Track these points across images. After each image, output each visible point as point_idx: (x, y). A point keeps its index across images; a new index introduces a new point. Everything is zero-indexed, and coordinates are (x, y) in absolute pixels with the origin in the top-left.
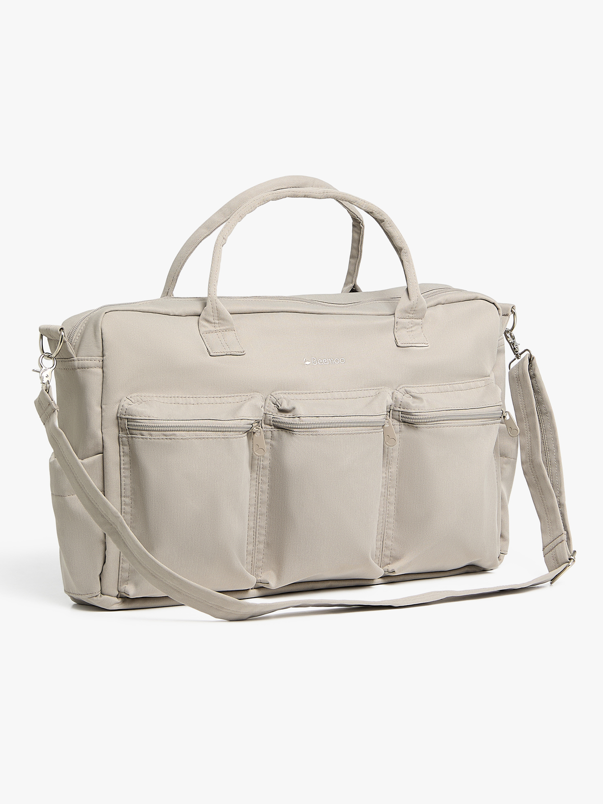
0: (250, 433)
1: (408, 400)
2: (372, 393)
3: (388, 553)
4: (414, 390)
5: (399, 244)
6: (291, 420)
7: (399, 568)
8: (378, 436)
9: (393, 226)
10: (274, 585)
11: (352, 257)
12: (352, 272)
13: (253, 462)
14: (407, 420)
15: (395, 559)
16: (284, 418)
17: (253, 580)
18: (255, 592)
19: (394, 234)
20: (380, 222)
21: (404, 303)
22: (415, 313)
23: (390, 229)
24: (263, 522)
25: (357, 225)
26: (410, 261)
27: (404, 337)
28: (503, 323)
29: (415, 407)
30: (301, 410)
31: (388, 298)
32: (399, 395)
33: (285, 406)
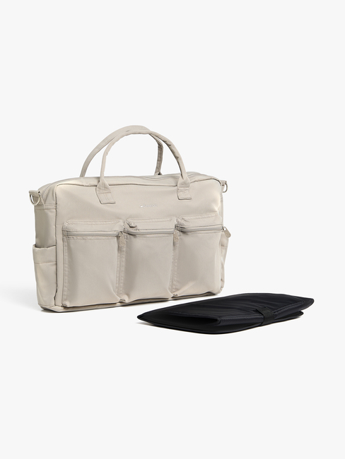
0: (118, 237)
1: (183, 222)
2: (169, 219)
3: (174, 287)
4: (186, 218)
5: (177, 155)
6: (135, 231)
7: (179, 293)
8: (171, 238)
9: (174, 147)
10: (127, 301)
11: (158, 160)
12: (159, 167)
13: (119, 249)
14: (183, 231)
15: (177, 290)
16: (132, 230)
17: (119, 299)
18: (119, 304)
19: (175, 151)
20: (168, 145)
21: (180, 180)
22: (185, 185)
23: (173, 149)
24: (123, 274)
25: (160, 147)
26: (182, 163)
27: (182, 195)
28: (223, 189)
29: (188, 226)
30: (139, 227)
31: (173, 176)
32: (179, 220)
33: (133, 225)
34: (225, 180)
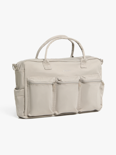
0: (53, 85)
2: (76, 77)
3: (79, 108)
4: (84, 76)
5: (82, 48)
6: (60, 82)
7: (81, 111)
8: (77, 85)
9: (81, 45)
10: (57, 114)
11: (72, 51)
12: (72, 54)
13: (53, 90)
14: (83, 82)
15: (80, 109)
16: (59, 82)
17: (53, 113)
18: (54, 115)
19: (81, 46)
20: (78, 44)
21: (82, 59)
22: (85, 61)
23: (80, 45)
24: (55, 102)
25: (73, 45)
26: (84, 51)
27: (82, 66)
28: (101, 63)
29: (84, 79)
30: (62, 80)
31: (79, 58)
32: (81, 77)
33: (59, 79)
34: (103, 59)
